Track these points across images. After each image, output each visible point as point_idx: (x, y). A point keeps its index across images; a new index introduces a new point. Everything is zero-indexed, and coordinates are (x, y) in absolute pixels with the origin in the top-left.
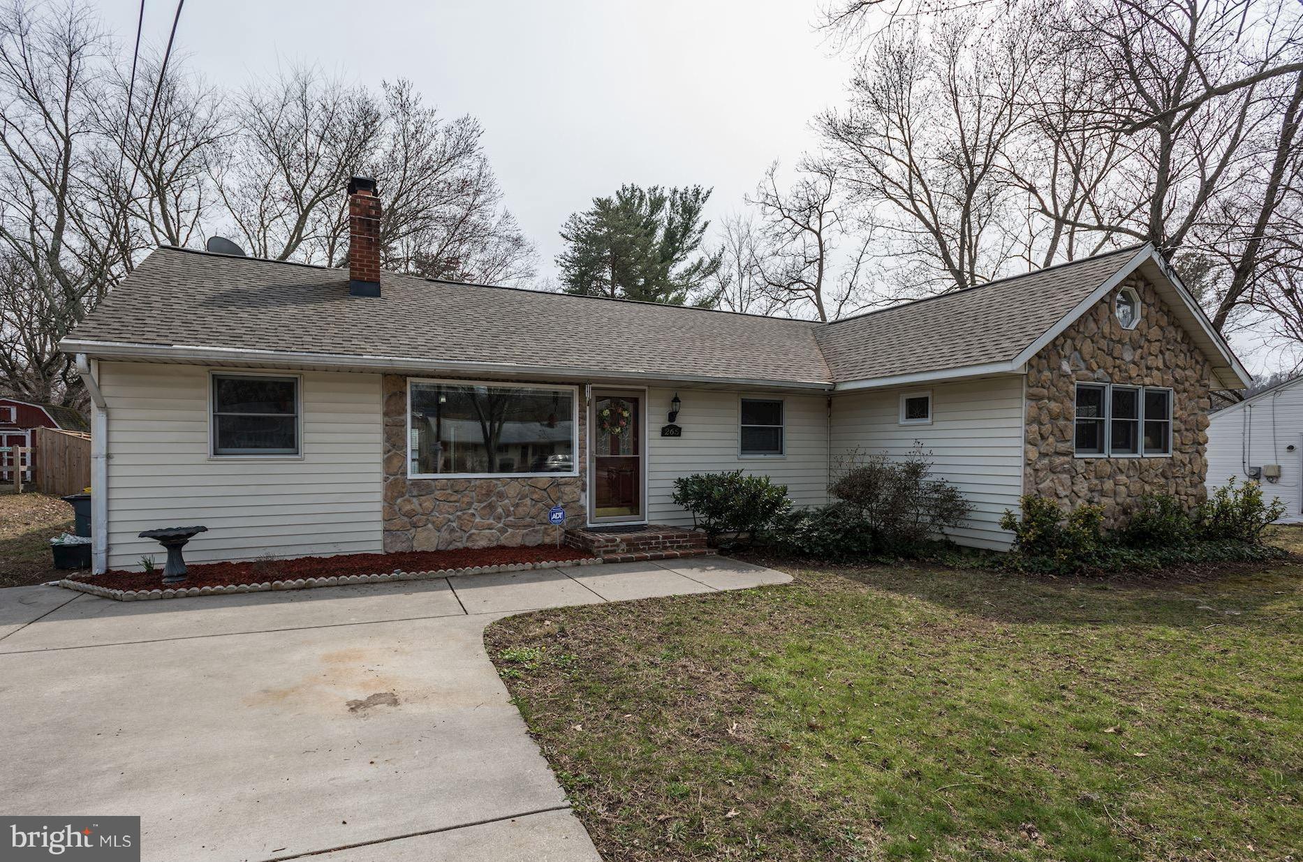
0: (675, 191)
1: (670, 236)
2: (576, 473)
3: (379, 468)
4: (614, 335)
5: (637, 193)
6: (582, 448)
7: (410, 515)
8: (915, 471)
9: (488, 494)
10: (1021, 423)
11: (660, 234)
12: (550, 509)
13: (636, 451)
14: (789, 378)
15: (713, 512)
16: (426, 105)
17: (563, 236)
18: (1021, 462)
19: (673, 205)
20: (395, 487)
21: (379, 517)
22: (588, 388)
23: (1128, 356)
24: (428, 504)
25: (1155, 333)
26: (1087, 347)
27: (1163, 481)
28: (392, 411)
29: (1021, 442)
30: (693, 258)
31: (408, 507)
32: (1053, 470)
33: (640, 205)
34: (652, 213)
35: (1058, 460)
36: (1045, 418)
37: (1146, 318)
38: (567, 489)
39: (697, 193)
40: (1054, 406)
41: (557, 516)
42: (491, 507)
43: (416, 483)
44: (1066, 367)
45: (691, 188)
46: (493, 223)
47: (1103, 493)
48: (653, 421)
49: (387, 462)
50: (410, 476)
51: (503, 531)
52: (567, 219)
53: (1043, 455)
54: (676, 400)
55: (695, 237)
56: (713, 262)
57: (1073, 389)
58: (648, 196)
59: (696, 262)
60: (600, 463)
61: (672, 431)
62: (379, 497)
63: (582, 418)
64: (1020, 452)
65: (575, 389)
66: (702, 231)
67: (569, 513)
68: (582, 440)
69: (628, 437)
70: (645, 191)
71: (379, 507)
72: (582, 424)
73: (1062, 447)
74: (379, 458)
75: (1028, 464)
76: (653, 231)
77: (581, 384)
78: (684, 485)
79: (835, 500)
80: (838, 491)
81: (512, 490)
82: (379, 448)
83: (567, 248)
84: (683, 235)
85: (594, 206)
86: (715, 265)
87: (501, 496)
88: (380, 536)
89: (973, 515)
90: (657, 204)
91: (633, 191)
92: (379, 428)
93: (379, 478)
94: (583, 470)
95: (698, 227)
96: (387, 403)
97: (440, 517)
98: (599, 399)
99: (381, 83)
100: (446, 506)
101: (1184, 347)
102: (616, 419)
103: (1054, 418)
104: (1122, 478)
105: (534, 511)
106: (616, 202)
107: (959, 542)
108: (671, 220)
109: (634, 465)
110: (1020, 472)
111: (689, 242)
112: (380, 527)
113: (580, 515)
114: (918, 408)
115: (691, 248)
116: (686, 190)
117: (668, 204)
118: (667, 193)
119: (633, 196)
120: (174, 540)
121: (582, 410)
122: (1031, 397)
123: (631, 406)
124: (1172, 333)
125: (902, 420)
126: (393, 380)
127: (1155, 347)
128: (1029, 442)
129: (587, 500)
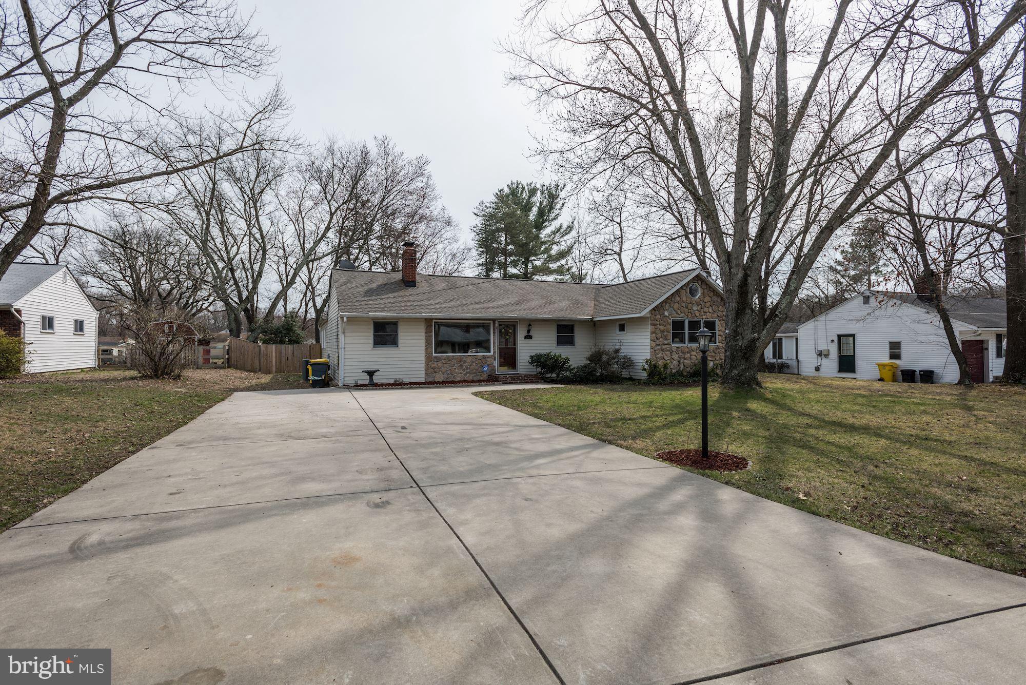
0: (543, 186)
1: (541, 212)
2: (492, 353)
3: (423, 352)
4: (506, 299)
5: (520, 186)
6: (494, 344)
7: (433, 368)
8: (617, 351)
9: (460, 361)
10: (649, 334)
11: (535, 210)
12: (483, 367)
13: (515, 345)
14: (574, 316)
15: (543, 367)
16: (397, 150)
17: (475, 214)
18: (649, 347)
19: (542, 193)
20: (429, 359)
21: (423, 369)
22: (496, 322)
23: (695, 308)
24: (440, 365)
25: (707, 299)
26: (676, 306)
27: (713, 354)
28: (428, 331)
29: (649, 341)
30: (555, 225)
31: (433, 366)
32: (662, 350)
33: (522, 192)
34: (530, 197)
35: (664, 347)
36: (658, 331)
37: (703, 293)
38: (489, 359)
39: (557, 186)
40: (662, 328)
41: (486, 369)
42: (461, 366)
43: (436, 357)
44: (666, 313)
45: (553, 183)
46: (436, 213)
47: (685, 359)
48: (521, 333)
49: (426, 350)
50: (434, 355)
51: (465, 375)
52: (477, 204)
53: (657, 345)
54: (530, 325)
55: (557, 212)
56: (568, 227)
57: (670, 321)
58: (526, 188)
59: (558, 226)
60: (501, 350)
61: (528, 337)
62: (423, 362)
63: (494, 333)
64: (649, 344)
65: (491, 322)
66: (560, 209)
67: (490, 368)
68: (494, 341)
69: (512, 340)
70: (525, 185)
71: (423, 365)
72: (494, 335)
73: (666, 342)
74: (423, 348)
75: (652, 348)
76: (530, 209)
77: (494, 321)
78: (532, 357)
79: (589, 362)
80: (588, 359)
81: (469, 360)
82: (423, 345)
83: (478, 222)
84: (549, 211)
85: (494, 198)
86: (570, 229)
87: (465, 362)
88: (423, 376)
89: (636, 367)
90: (533, 192)
91: (518, 184)
92: (423, 338)
93: (423, 355)
94: (494, 353)
95: (558, 206)
96: (426, 329)
97: (443, 369)
98: (500, 325)
99: (373, 137)
100: (446, 365)
101: (722, 303)
102: (507, 333)
103: (662, 331)
104: (694, 353)
105: (477, 368)
106: (507, 190)
107: (634, 377)
108: (541, 203)
109: (514, 351)
110: (649, 351)
111: (553, 215)
112: (423, 372)
113: (494, 370)
114: (622, 328)
115: (554, 219)
116: (550, 184)
117: (539, 193)
118: (538, 186)
119: (517, 187)
120: (371, 374)
121: (494, 330)
122: (652, 325)
123: (513, 328)
124: (715, 298)
125: (618, 332)
126: (428, 321)
127: (708, 304)
128: (651, 340)
129: (496, 364)
